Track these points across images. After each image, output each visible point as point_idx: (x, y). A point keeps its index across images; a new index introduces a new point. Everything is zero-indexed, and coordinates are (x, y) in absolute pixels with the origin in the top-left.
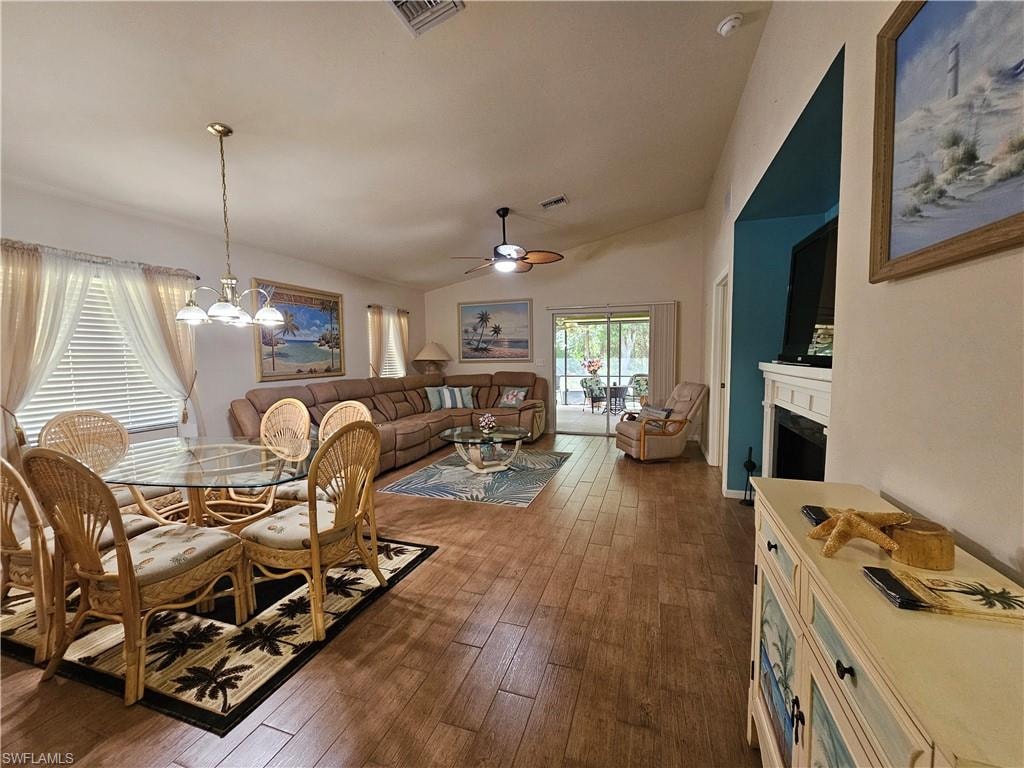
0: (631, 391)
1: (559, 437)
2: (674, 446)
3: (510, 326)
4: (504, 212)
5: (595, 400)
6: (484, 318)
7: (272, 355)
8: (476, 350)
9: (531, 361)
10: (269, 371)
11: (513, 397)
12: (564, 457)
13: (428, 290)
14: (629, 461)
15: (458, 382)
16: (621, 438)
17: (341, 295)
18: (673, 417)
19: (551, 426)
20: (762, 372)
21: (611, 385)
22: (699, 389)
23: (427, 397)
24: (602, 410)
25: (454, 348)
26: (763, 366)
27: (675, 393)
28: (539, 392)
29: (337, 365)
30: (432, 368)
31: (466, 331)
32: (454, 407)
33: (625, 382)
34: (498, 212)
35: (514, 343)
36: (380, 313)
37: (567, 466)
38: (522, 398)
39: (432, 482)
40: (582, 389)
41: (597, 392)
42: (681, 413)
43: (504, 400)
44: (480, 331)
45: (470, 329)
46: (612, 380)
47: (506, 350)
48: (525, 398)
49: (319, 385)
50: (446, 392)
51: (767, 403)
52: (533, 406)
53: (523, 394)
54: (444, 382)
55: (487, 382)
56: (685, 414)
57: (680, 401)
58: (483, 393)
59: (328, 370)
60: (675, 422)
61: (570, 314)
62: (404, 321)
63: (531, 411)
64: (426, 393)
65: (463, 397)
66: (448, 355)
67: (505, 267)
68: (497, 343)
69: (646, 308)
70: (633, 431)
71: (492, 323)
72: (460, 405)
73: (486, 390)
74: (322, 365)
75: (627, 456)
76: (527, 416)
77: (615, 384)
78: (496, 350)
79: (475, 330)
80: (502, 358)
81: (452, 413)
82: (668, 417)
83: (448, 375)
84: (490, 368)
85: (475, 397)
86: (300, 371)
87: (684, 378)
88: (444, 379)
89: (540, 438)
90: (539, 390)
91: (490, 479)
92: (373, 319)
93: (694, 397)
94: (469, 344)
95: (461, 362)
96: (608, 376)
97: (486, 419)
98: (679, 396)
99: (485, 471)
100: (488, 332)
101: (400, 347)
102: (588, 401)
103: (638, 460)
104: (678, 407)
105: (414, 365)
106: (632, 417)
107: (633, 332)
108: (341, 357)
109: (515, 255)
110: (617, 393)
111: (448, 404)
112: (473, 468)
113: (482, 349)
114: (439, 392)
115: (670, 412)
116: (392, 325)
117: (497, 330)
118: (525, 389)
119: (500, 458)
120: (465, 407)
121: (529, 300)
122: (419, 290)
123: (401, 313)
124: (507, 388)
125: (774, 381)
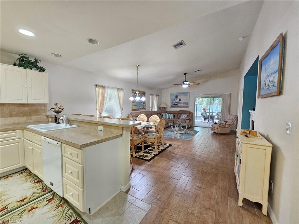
0: (216, 117)
1: (195, 127)
2: (227, 131)
3: (183, 99)
4: (185, 74)
5: (205, 119)
6: (177, 97)
7: (134, 105)
8: (174, 104)
9: (189, 108)
10: (133, 109)
11: (184, 117)
12: (197, 132)
13: (163, 90)
14: (215, 134)
15: (170, 112)
16: (213, 128)
17: (146, 92)
18: (227, 123)
19: (193, 124)
20: (250, 113)
21: (210, 115)
22: (235, 116)
23: (162, 116)
24: (207, 122)
25: (169, 104)
26: (250, 111)
27: (228, 117)
28: (191, 116)
29: (144, 108)
30: (163, 109)
31: (172, 100)
32: (169, 118)
33: (214, 114)
34: (184, 74)
35: (184, 103)
36: (153, 96)
37: (198, 134)
38: (186, 117)
39: (167, 134)
40: (201, 116)
41: (206, 117)
42: (230, 122)
43: (181, 117)
44: (175, 100)
45: (173, 100)
46: (211, 114)
47: (182, 105)
48: (187, 117)
49: (142, 112)
50: (167, 115)
51: (251, 120)
52: (189, 119)
53: (187, 116)
54: (166, 112)
55: (177, 113)
56: (231, 122)
57: (230, 119)
58: (176, 115)
59: (143, 109)
60: (228, 124)
61: (199, 96)
62: (157, 97)
63: (189, 120)
64: (162, 114)
65: (171, 116)
66: (167, 106)
67: (185, 86)
68: (180, 103)
69: (221, 95)
70: (216, 126)
71: (179, 98)
72: (170, 118)
73: (177, 115)
74: (141, 107)
75: (214, 132)
76: (188, 121)
77: (211, 115)
78: (179, 105)
79: (174, 99)
80: (181, 107)
81: (169, 120)
82: (226, 123)
83: (167, 111)
84: (178, 109)
85: (174, 116)
86: (138, 109)
87: (231, 114)
88: (166, 111)
89: (191, 127)
90: (190, 115)
91: (180, 135)
92: (151, 97)
93: (233, 119)
94: (173, 103)
95: (170, 107)
96: (210, 113)
97: (179, 121)
98: (229, 118)
99: (178, 133)
100: (178, 100)
101: (156, 103)
102: (203, 119)
103: (217, 134)
104: (229, 121)
105: (159, 108)
106: (216, 123)
107: (217, 100)
108: (145, 106)
109: (188, 84)
110: (212, 117)
111: (168, 118)
112: (176, 132)
113: (176, 104)
114: (165, 114)
115: (226, 122)
116: (155, 98)
117: (180, 100)
118: (187, 115)
119: (182, 130)
120: (171, 119)
121: (188, 92)
122: (160, 90)
123: (157, 95)
124: (182, 115)
125: (252, 115)
